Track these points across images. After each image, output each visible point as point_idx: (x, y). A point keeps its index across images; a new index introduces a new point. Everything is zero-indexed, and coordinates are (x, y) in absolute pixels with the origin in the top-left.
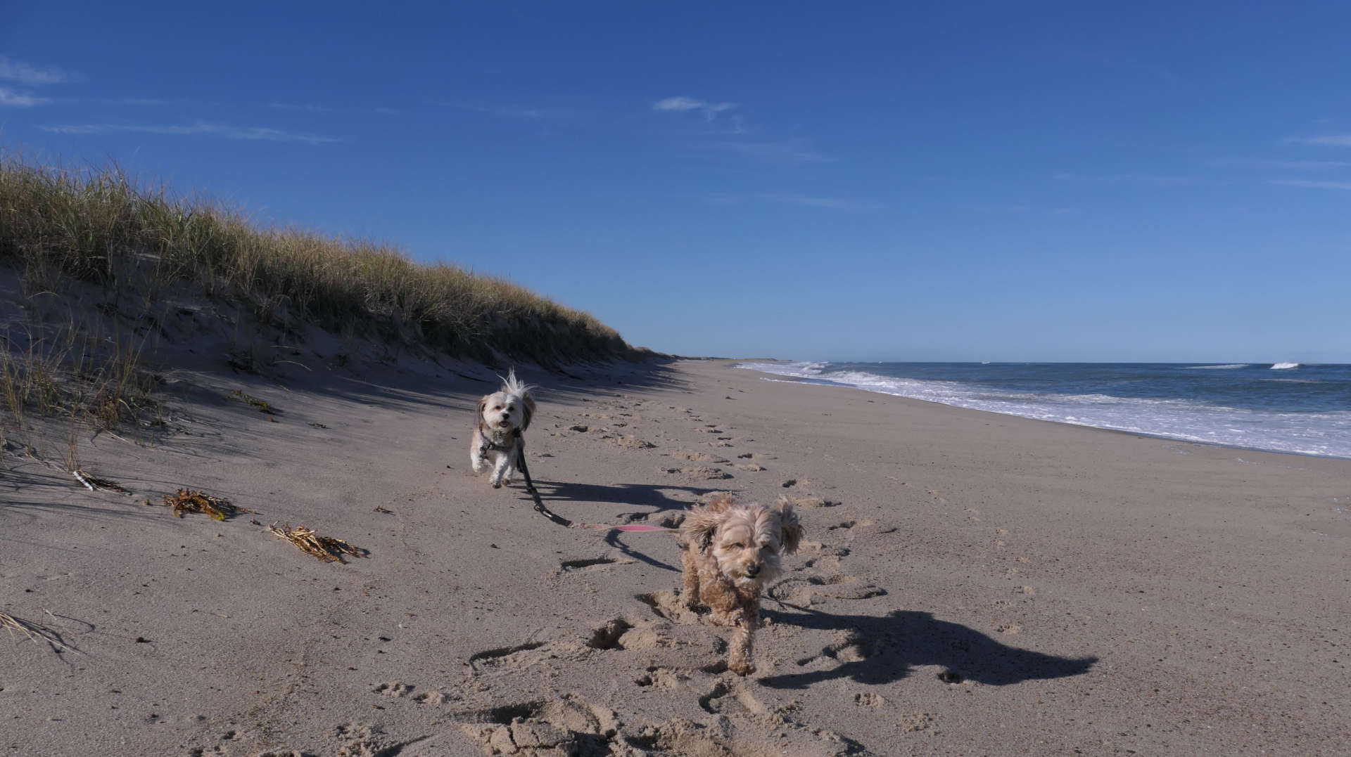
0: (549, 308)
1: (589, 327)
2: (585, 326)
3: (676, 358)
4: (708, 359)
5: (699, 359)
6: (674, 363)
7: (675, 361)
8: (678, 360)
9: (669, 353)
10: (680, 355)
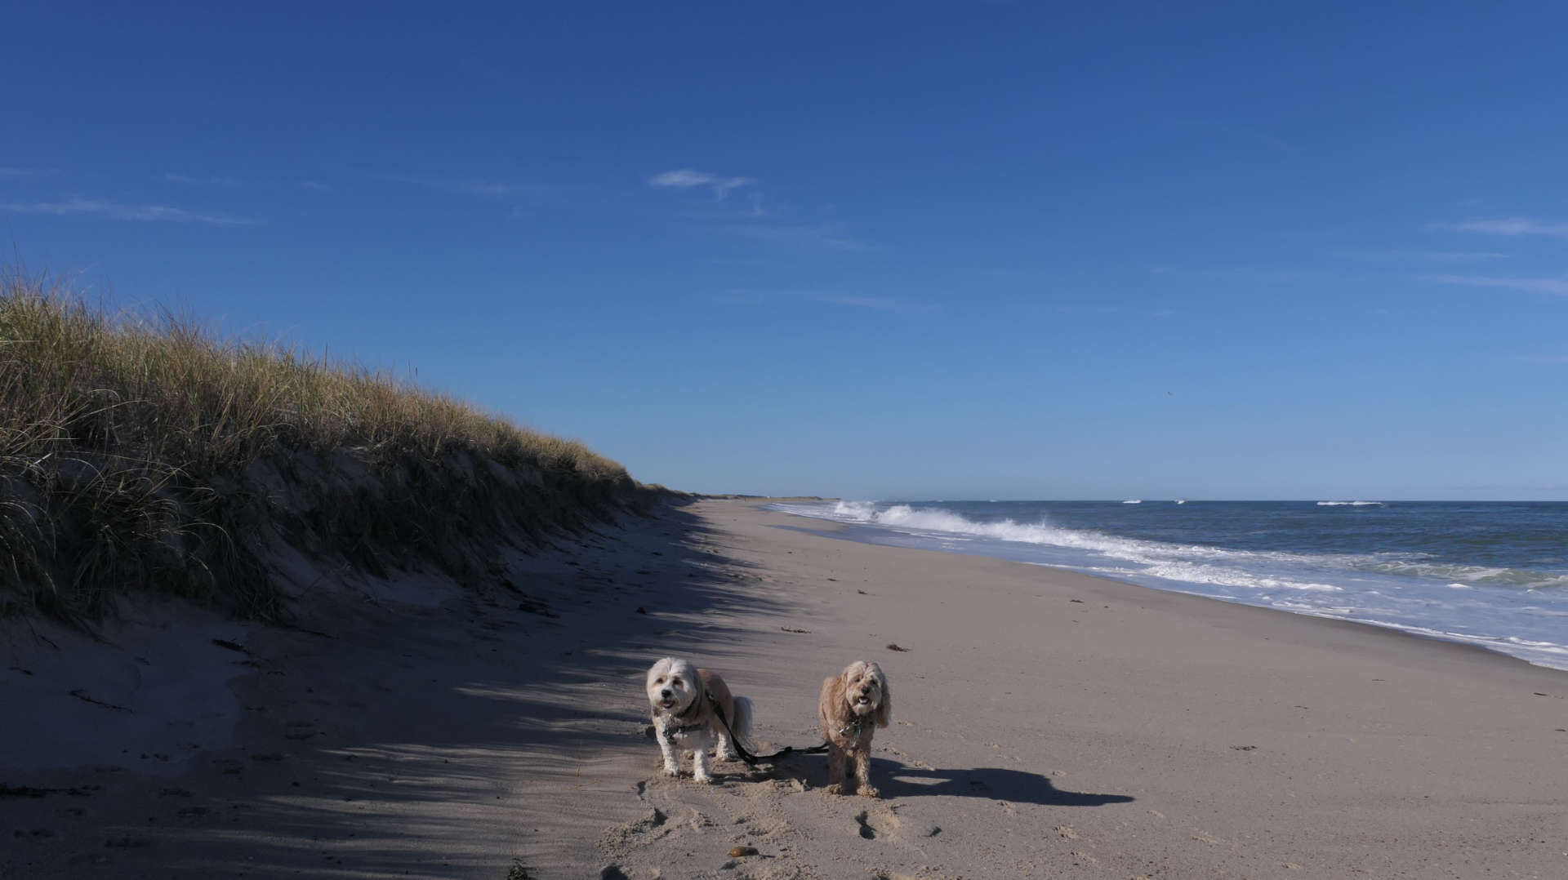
0: (501, 437)
1: (581, 465)
2: (574, 465)
3: (697, 497)
4: (737, 497)
5: (725, 497)
6: (696, 504)
7: (696, 501)
8: (699, 500)
9: (688, 490)
10: (701, 493)
